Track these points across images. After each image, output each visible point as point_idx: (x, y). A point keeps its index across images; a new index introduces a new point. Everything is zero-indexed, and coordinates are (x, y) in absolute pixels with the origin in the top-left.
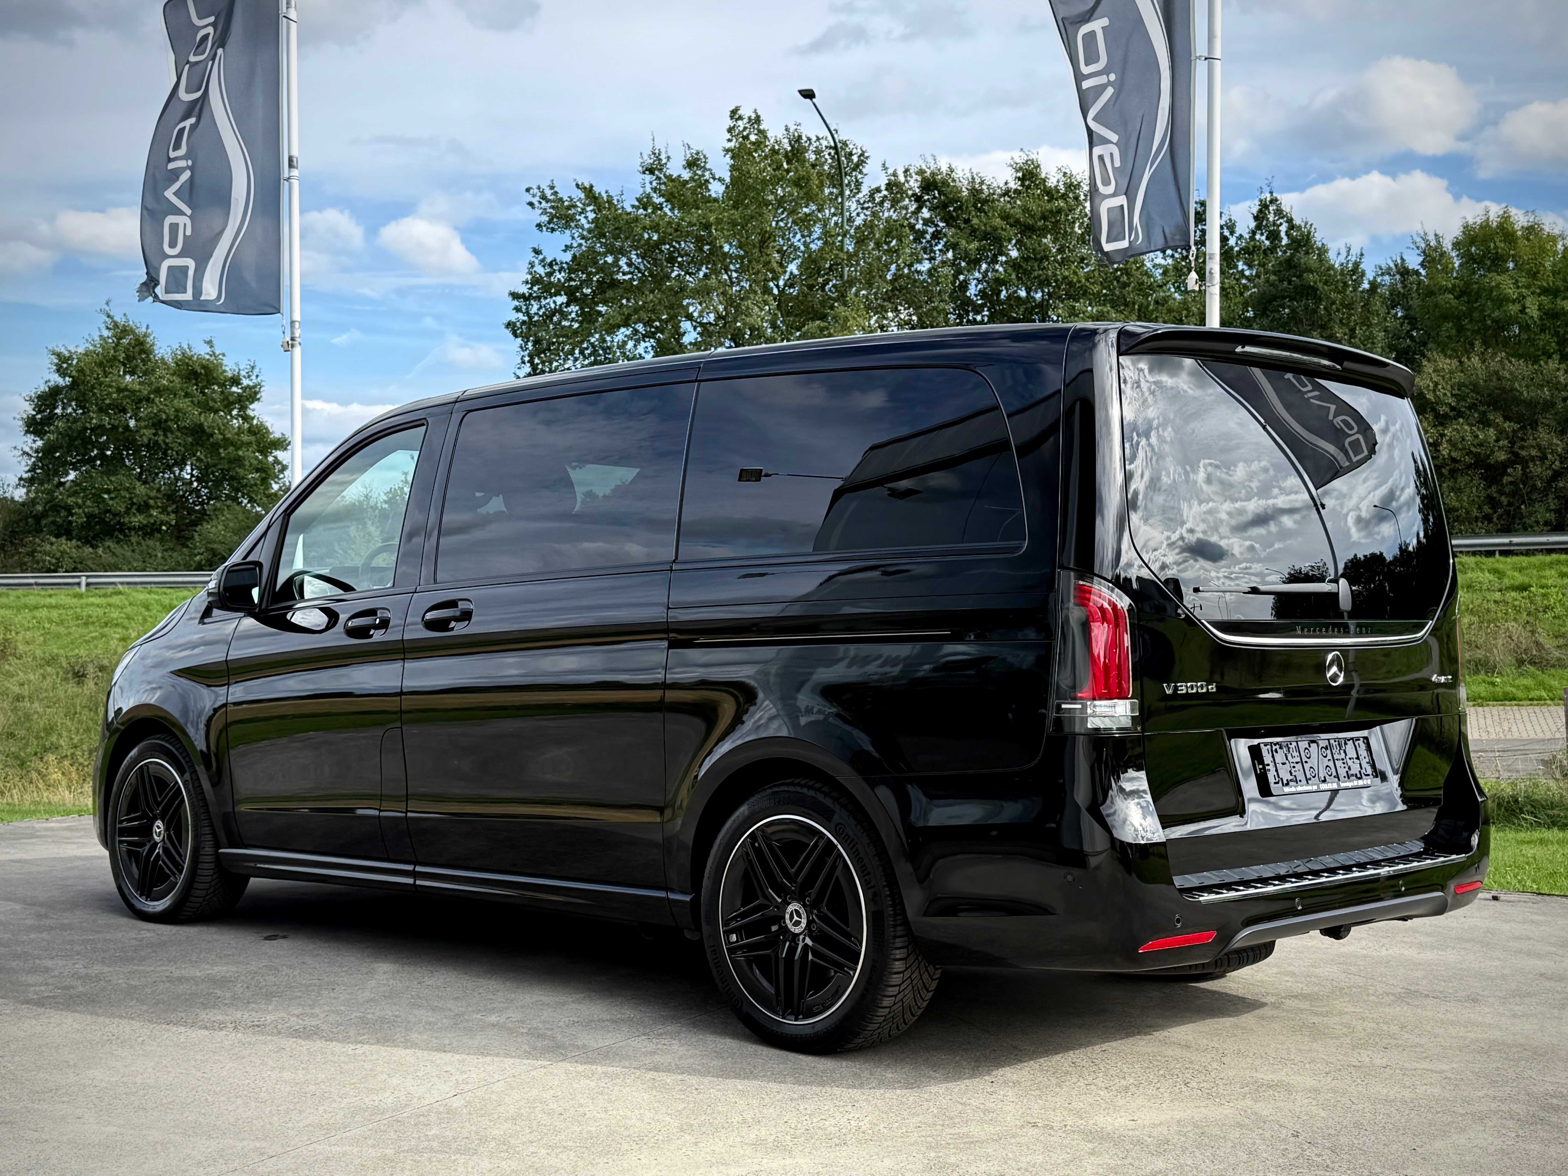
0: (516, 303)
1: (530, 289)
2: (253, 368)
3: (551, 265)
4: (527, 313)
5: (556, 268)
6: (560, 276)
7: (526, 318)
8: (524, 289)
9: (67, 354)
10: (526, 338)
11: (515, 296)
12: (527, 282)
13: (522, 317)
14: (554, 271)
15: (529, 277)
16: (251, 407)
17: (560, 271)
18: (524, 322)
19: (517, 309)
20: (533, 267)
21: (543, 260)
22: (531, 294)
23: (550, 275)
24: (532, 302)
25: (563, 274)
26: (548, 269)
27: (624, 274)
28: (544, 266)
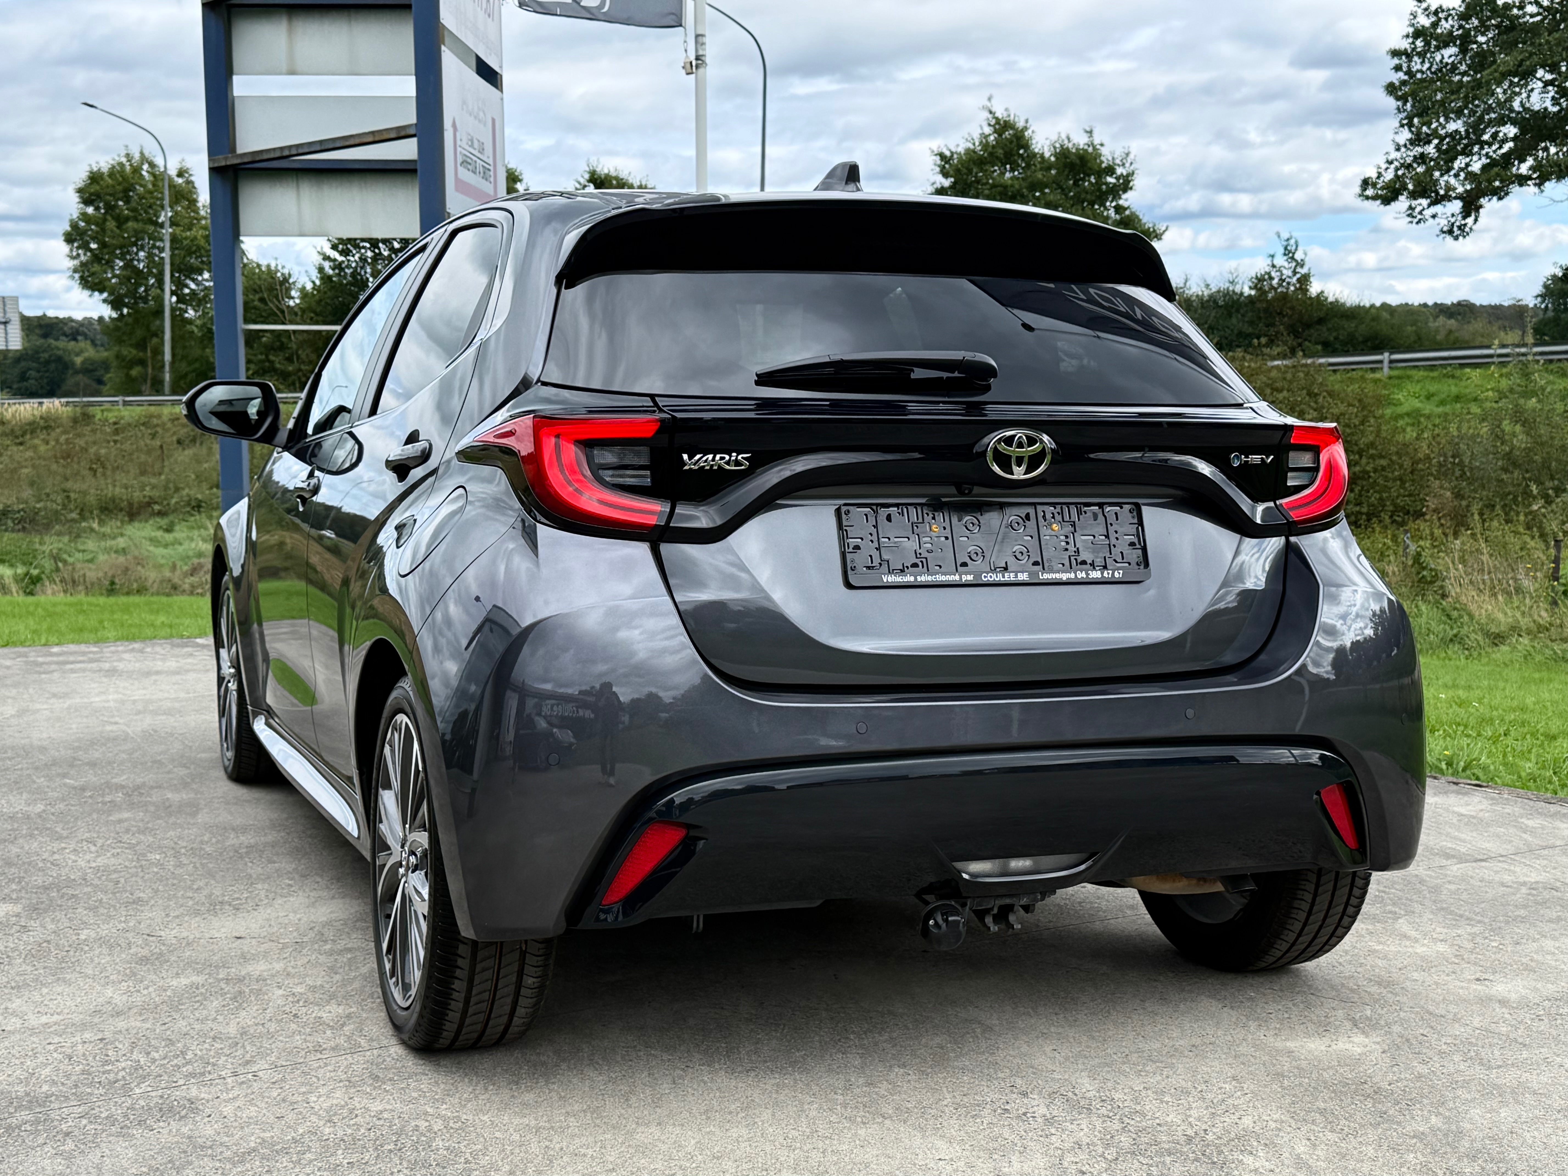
0: (1396, 61)
1: (1413, 43)
2: (1127, 154)
3: (1436, 13)
4: (1409, 73)
5: (1440, 15)
6: (1445, 26)
7: (1406, 77)
8: (1405, 45)
9: (948, 154)
10: (1403, 99)
11: (1395, 53)
12: (1407, 36)
13: (1401, 76)
14: (1439, 20)
15: (1411, 30)
16: (1124, 196)
17: (1446, 19)
18: (1403, 83)
19: (1398, 68)
20: (1415, 17)
21: (1426, 9)
22: (1414, 49)
23: (1435, 25)
24: (1416, 58)
25: (1450, 22)
26: (1433, 19)
27: (1532, 16)
28: (1428, 16)
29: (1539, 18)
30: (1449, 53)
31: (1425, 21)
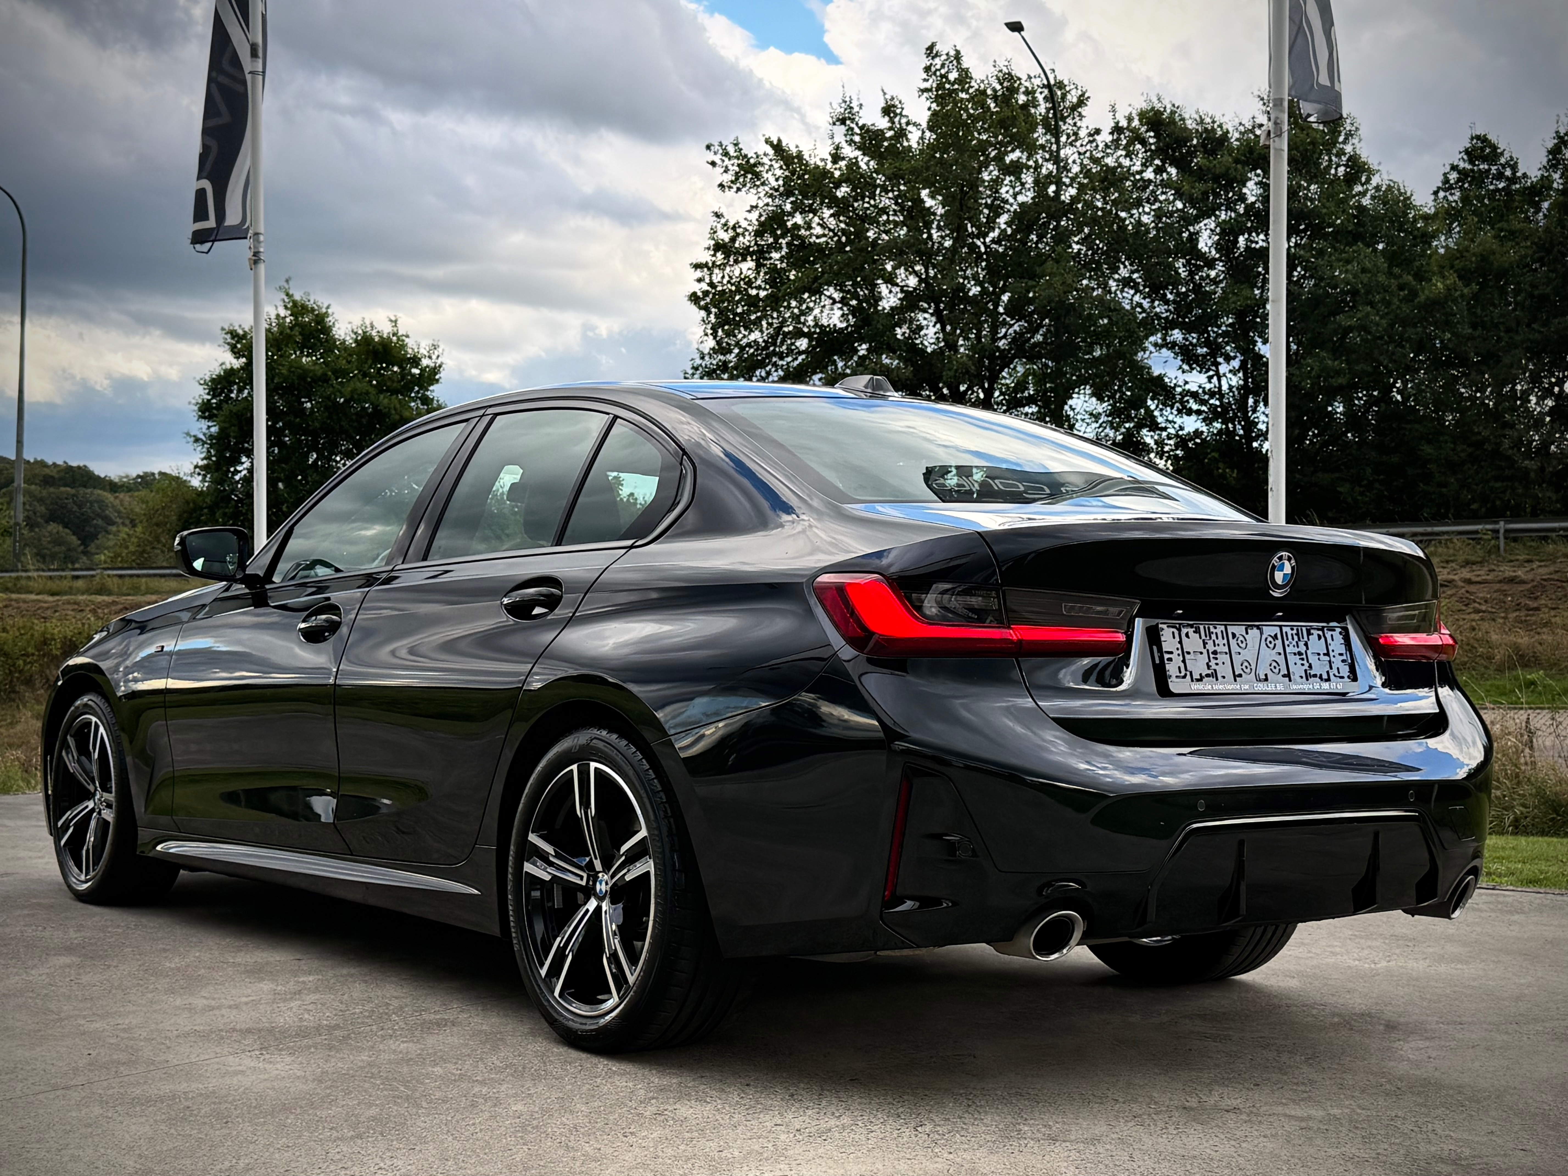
0: (698, 273)
1: (714, 255)
3: (734, 228)
4: (711, 284)
6: (743, 241)
8: (706, 257)
10: (707, 309)
11: (696, 265)
12: (709, 249)
13: (704, 287)
14: (738, 235)
15: (713, 242)
17: (743, 235)
18: (706, 293)
20: (715, 232)
21: (725, 225)
22: (714, 262)
23: (733, 240)
24: (716, 271)
25: (748, 238)
26: (731, 233)
27: (818, 237)
28: (726, 231)
29: (823, 239)
30: (747, 267)
31: (724, 236)
